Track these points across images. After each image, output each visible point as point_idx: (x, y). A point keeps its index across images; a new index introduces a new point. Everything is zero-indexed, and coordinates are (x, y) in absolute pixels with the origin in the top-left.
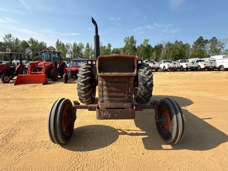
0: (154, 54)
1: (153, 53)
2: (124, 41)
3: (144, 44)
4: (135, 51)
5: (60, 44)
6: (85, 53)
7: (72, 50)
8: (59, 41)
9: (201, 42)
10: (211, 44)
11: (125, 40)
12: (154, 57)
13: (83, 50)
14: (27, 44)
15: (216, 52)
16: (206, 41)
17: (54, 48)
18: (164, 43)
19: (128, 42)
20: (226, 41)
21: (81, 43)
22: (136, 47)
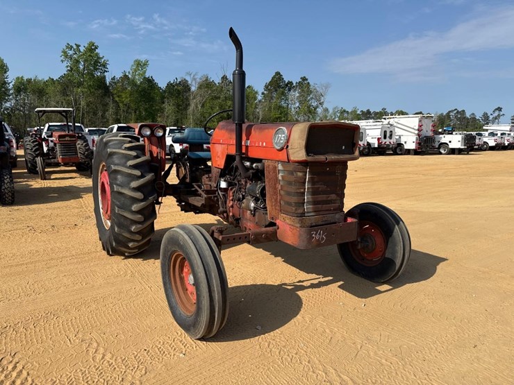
0: (169, 107)
1: (166, 105)
2: (62, 58)
3: (134, 76)
4: (105, 95)
9: (279, 87)
10: (299, 93)
11: (65, 52)
12: (168, 117)
15: (310, 112)
16: (289, 85)
18: (195, 79)
19: (77, 62)
20: (326, 89)
22: (108, 83)
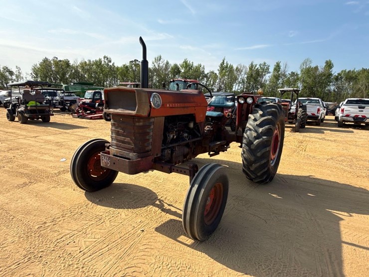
5: (227, 67)
6: (270, 82)
7: (246, 76)
8: (225, 62)
13: (267, 77)
14: (179, 69)
17: (216, 74)
21: (265, 63)
